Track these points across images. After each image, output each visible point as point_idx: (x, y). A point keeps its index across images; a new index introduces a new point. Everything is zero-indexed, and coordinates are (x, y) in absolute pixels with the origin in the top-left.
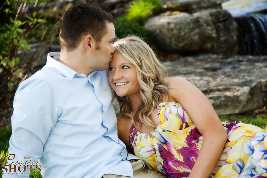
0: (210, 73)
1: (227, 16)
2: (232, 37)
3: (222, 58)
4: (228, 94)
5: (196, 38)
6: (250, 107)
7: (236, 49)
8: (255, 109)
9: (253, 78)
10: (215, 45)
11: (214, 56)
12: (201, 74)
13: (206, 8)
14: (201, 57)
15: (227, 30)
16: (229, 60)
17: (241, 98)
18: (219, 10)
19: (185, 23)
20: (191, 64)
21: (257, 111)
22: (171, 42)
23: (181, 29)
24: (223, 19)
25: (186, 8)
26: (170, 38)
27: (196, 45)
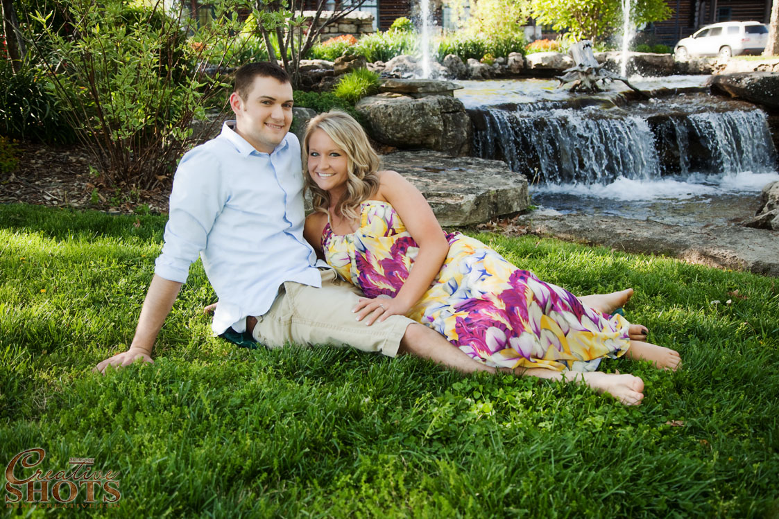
0: (431, 174)
1: (459, 107)
2: (462, 133)
3: (448, 158)
4: (449, 201)
5: (418, 128)
6: (473, 220)
7: (465, 148)
8: (479, 223)
9: (480, 185)
10: (441, 140)
11: (439, 154)
12: (419, 174)
13: (434, 93)
14: (421, 154)
15: (457, 124)
16: (455, 161)
17: (464, 207)
18: (449, 98)
19: (407, 109)
20: (408, 160)
21: (481, 226)
22: (386, 131)
23: (400, 115)
24: (453, 109)
25: (410, 90)
26: (386, 126)
27: (417, 137)
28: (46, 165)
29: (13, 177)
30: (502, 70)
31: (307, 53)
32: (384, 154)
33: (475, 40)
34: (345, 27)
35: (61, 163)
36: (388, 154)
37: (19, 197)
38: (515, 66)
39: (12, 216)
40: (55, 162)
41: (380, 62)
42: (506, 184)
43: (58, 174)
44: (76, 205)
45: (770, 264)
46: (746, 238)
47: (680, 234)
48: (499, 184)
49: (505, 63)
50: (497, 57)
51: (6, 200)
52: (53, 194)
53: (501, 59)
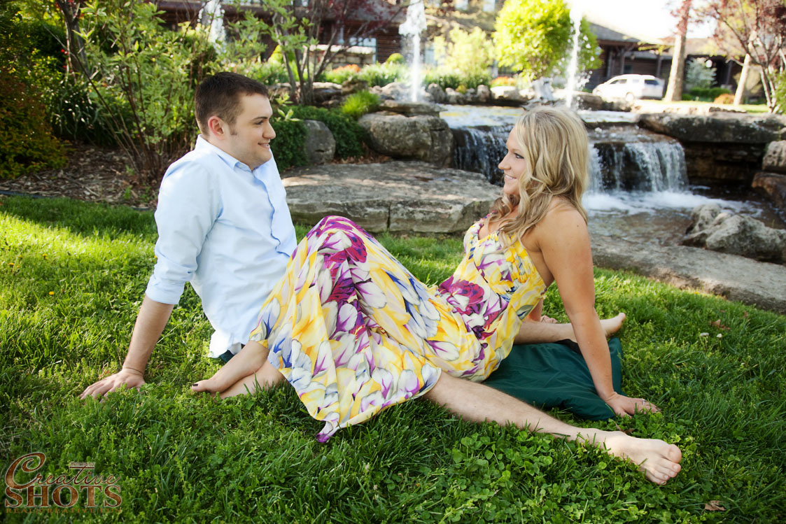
0: (422, 183)
1: (444, 126)
2: (446, 148)
3: (434, 169)
4: (439, 210)
5: (410, 143)
7: (448, 160)
10: (428, 153)
11: (427, 165)
12: (412, 183)
13: (424, 114)
14: (412, 163)
15: (443, 140)
16: (442, 171)
17: (453, 216)
18: (436, 118)
19: (401, 125)
20: (402, 169)
22: (383, 143)
23: (396, 130)
24: (439, 128)
25: (404, 110)
26: (384, 139)
27: (409, 150)
28: (93, 164)
29: (62, 173)
30: (472, 98)
31: (319, 77)
32: (381, 162)
33: (453, 75)
34: (352, 59)
35: (106, 161)
36: (384, 162)
37: (63, 191)
38: (483, 96)
39: (51, 210)
40: (101, 160)
41: (377, 87)
42: (487, 196)
43: (101, 171)
44: (111, 200)
45: (730, 288)
46: (701, 259)
47: (644, 252)
48: (481, 195)
49: (475, 93)
50: (469, 87)
51: (51, 194)
52: (93, 190)
53: (472, 90)
